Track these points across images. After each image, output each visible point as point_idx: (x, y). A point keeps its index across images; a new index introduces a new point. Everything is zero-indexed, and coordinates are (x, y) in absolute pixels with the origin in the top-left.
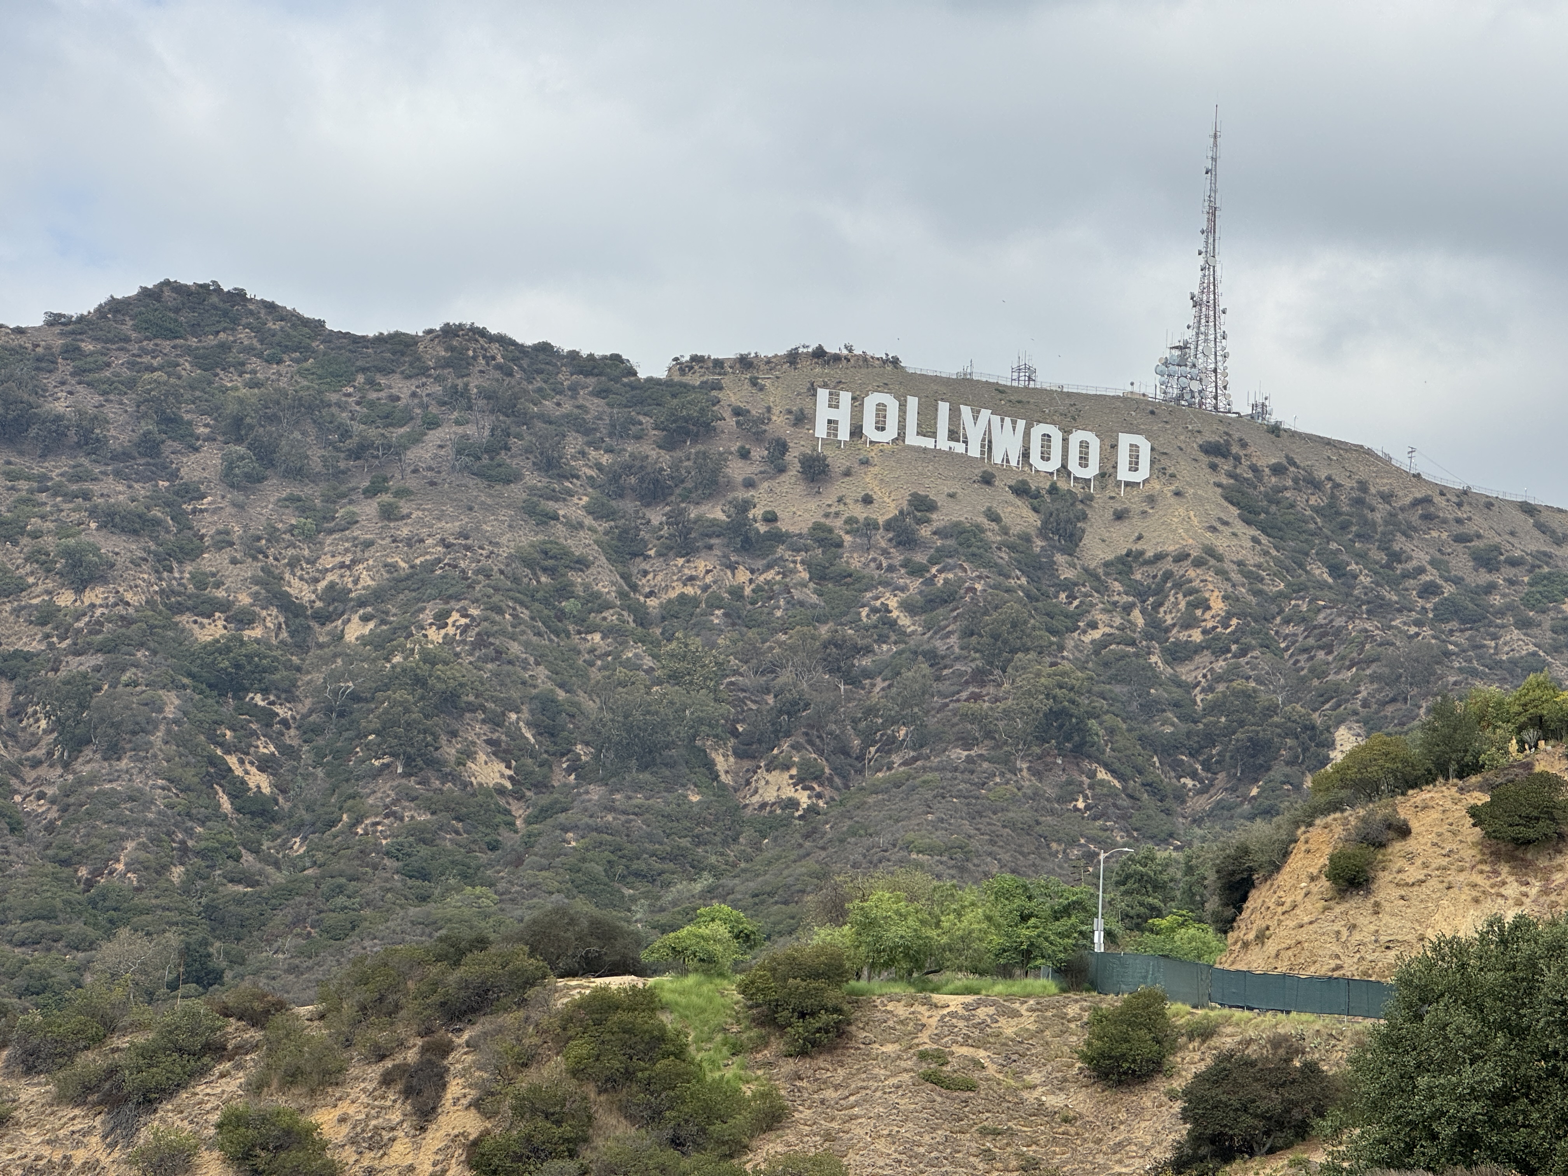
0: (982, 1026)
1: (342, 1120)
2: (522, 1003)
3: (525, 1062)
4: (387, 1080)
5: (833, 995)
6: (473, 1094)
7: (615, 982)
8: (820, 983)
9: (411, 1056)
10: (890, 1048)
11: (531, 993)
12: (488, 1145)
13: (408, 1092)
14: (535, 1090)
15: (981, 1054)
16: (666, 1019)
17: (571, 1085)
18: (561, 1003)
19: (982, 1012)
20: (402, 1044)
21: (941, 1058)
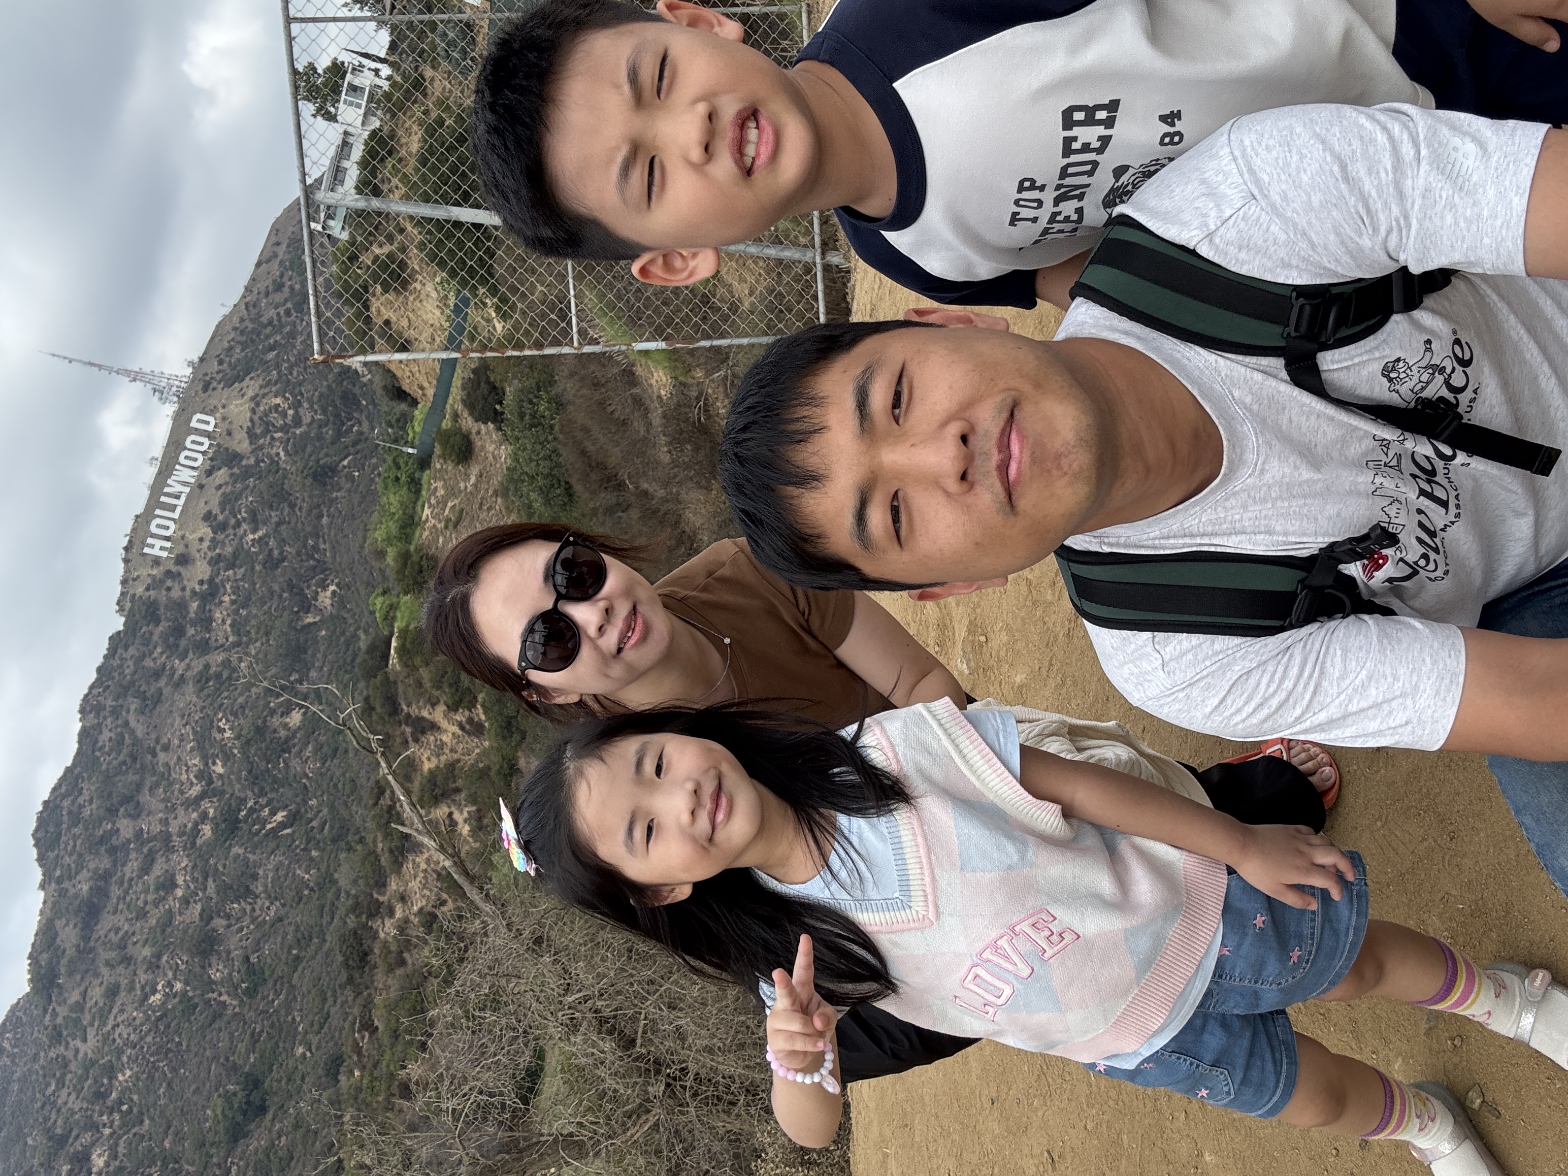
0: (438, 503)
1: (429, 759)
2: (395, 683)
3: (419, 684)
4: (416, 740)
5: (415, 558)
6: (428, 706)
7: (394, 644)
8: (409, 563)
9: (408, 730)
10: (441, 540)
11: (392, 679)
12: (450, 702)
13: (423, 732)
14: (431, 680)
15: (450, 504)
16: (412, 627)
17: (432, 666)
18: (398, 667)
19: (433, 501)
20: (403, 733)
21: (448, 520)
